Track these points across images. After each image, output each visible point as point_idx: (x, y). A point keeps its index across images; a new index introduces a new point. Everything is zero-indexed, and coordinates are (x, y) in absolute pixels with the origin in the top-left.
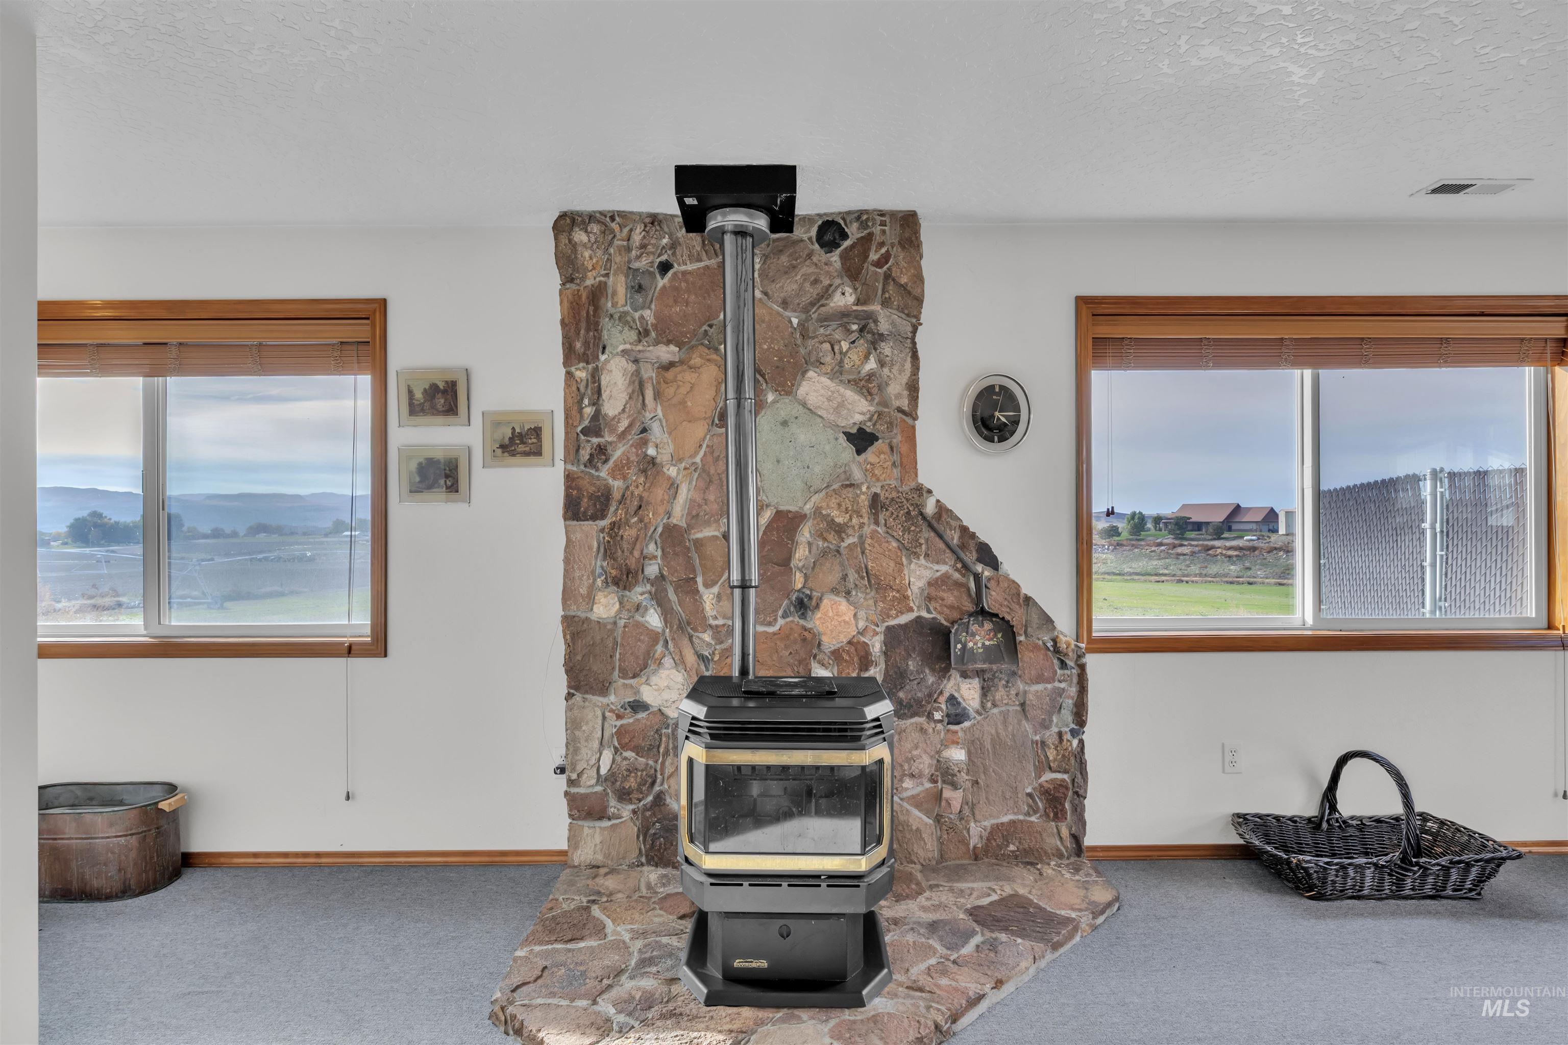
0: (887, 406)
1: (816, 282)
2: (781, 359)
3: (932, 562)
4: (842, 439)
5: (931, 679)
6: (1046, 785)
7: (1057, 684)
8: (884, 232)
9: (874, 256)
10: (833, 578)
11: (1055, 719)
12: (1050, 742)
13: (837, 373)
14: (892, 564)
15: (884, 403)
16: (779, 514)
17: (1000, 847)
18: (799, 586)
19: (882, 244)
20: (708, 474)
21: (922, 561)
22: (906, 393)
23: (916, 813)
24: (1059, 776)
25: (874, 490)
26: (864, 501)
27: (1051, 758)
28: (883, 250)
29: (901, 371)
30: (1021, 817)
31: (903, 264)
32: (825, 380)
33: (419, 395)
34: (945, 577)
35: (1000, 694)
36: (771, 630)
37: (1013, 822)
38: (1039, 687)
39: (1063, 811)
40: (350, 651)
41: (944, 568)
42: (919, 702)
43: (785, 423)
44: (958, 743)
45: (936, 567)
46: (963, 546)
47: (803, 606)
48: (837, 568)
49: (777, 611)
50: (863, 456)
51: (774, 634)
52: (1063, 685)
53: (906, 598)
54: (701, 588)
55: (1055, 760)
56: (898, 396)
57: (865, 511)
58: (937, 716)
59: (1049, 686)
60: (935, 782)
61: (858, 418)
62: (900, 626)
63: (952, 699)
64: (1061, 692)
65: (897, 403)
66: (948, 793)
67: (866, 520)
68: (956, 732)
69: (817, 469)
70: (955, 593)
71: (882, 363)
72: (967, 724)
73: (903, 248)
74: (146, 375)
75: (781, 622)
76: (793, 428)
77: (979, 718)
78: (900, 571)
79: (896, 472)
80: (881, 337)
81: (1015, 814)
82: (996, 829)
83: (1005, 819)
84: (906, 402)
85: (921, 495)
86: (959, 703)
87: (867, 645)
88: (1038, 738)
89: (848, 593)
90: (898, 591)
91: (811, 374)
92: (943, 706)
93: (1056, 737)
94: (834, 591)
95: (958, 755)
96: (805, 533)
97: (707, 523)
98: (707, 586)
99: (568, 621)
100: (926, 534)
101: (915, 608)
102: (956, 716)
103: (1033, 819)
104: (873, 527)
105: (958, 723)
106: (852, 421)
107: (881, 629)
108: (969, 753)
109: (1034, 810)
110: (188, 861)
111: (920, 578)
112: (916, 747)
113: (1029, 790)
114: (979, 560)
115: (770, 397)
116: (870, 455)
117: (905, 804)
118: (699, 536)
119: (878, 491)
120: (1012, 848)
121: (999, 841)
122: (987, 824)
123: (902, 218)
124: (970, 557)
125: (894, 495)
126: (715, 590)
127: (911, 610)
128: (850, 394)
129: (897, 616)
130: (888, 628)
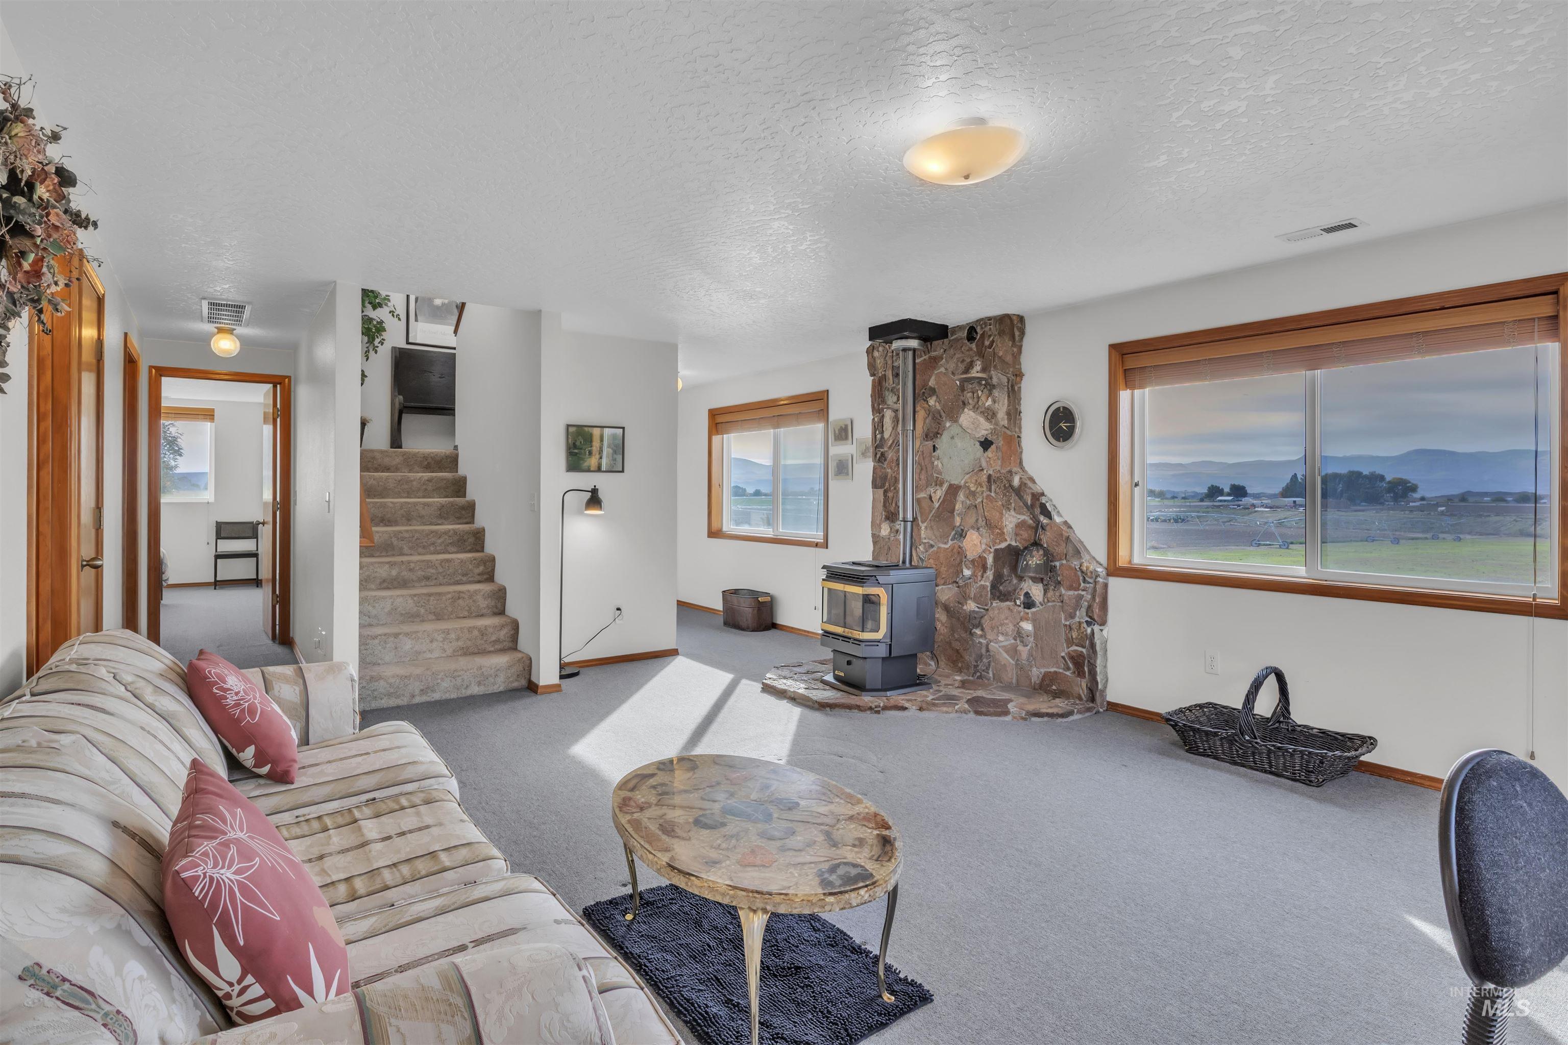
0: (997, 425)
1: (963, 361)
2: (952, 404)
3: (1017, 513)
4: (978, 444)
5: (1015, 581)
6: (1071, 653)
7: (1080, 592)
8: (990, 329)
9: (987, 343)
10: (972, 520)
11: (1078, 613)
12: (1074, 627)
13: (975, 408)
14: (998, 514)
15: (997, 424)
16: (951, 486)
17: (1048, 685)
18: (958, 524)
19: (990, 336)
20: (921, 466)
21: (1012, 512)
22: (1006, 417)
23: (1005, 655)
24: (1080, 649)
25: (989, 472)
26: (984, 478)
27: (1074, 637)
28: (991, 339)
29: (1003, 405)
30: (1061, 671)
31: (1000, 345)
32: (971, 413)
33: (837, 432)
34: (1024, 522)
35: (1050, 594)
36: (947, 546)
37: (1056, 672)
38: (1071, 593)
39: (1084, 673)
40: (817, 545)
41: (1022, 517)
42: (1009, 593)
43: (952, 438)
44: (1028, 620)
45: (1019, 516)
46: (1033, 506)
47: (962, 535)
48: (974, 515)
49: (948, 537)
50: (986, 453)
51: (947, 549)
52: (1083, 593)
53: (1004, 533)
54: (920, 523)
55: (1076, 638)
56: (1003, 419)
57: (985, 484)
58: (1018, 602)
59: (1076, 593)
60: (1016, 640)
61: (984, 433)
62: (1001, 549)
63: (1027, 595)
64: (1081, 597)
65: (1002, 423)
66: (1020, 648)
67: (985, 489)
68: (1028, 613)
69: (966, 462)
70: (1029, 532)
71: (994, 401)
72: (1033, 610)
73: (1000, 335)
74: (774, 428)
75: (950, 543)
76: (956, 440)
77: (1041, 607)
78: (1001, 518)
79: (999, 462)
80: (994, 387)
81: (1057, 668)
82: (1046, 675)
83: (1052, 670)
84: (1006, 422)
85: (1011, 475)
86: (1031, 597)
87: (985, 558)
88: (1068, 623)
89: (978, 529)
90: (1000, 529)
91: (966, 410)
92: (1022, 598)
93: (1078, 624)
94: (973, 528)
95: (1027, 626)
96: (961, 496)
97: (922, 490)
98: (923, 522)
99: (873, 535)
100: (1014, 497)
101: (1008, 539)
102: (1029, 604)
103: (1068, 673)
104: (989, 493)
105: (1029, 608)
106: (980, 435)
107: (992, 550)
108: (1034, 627)
109: (1068, 669)
110: (774, 626)
111: (1011, 522)
112: (1007, 619)
113: (1063, 654)
114: (1041, 513)
115: (948, 424)
116: (989, 453)
117: (1000, 650)
118: (919, 496)
119: (991, 472)
120: (1054, 687)
121: (1047, 682)
122: (1043, 670)
123: (999, 319)
124: (1037, 511)
125: (998, 475)
126: (925, 524)
127: (1006, 540)
128: (982, 420)
129: (1000, 544)
130: (996, 550)
